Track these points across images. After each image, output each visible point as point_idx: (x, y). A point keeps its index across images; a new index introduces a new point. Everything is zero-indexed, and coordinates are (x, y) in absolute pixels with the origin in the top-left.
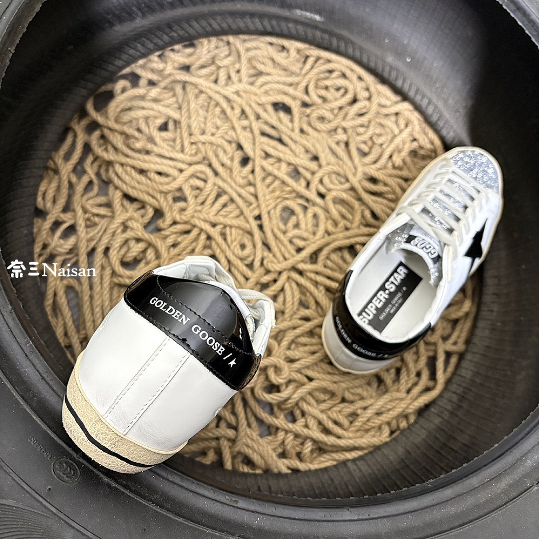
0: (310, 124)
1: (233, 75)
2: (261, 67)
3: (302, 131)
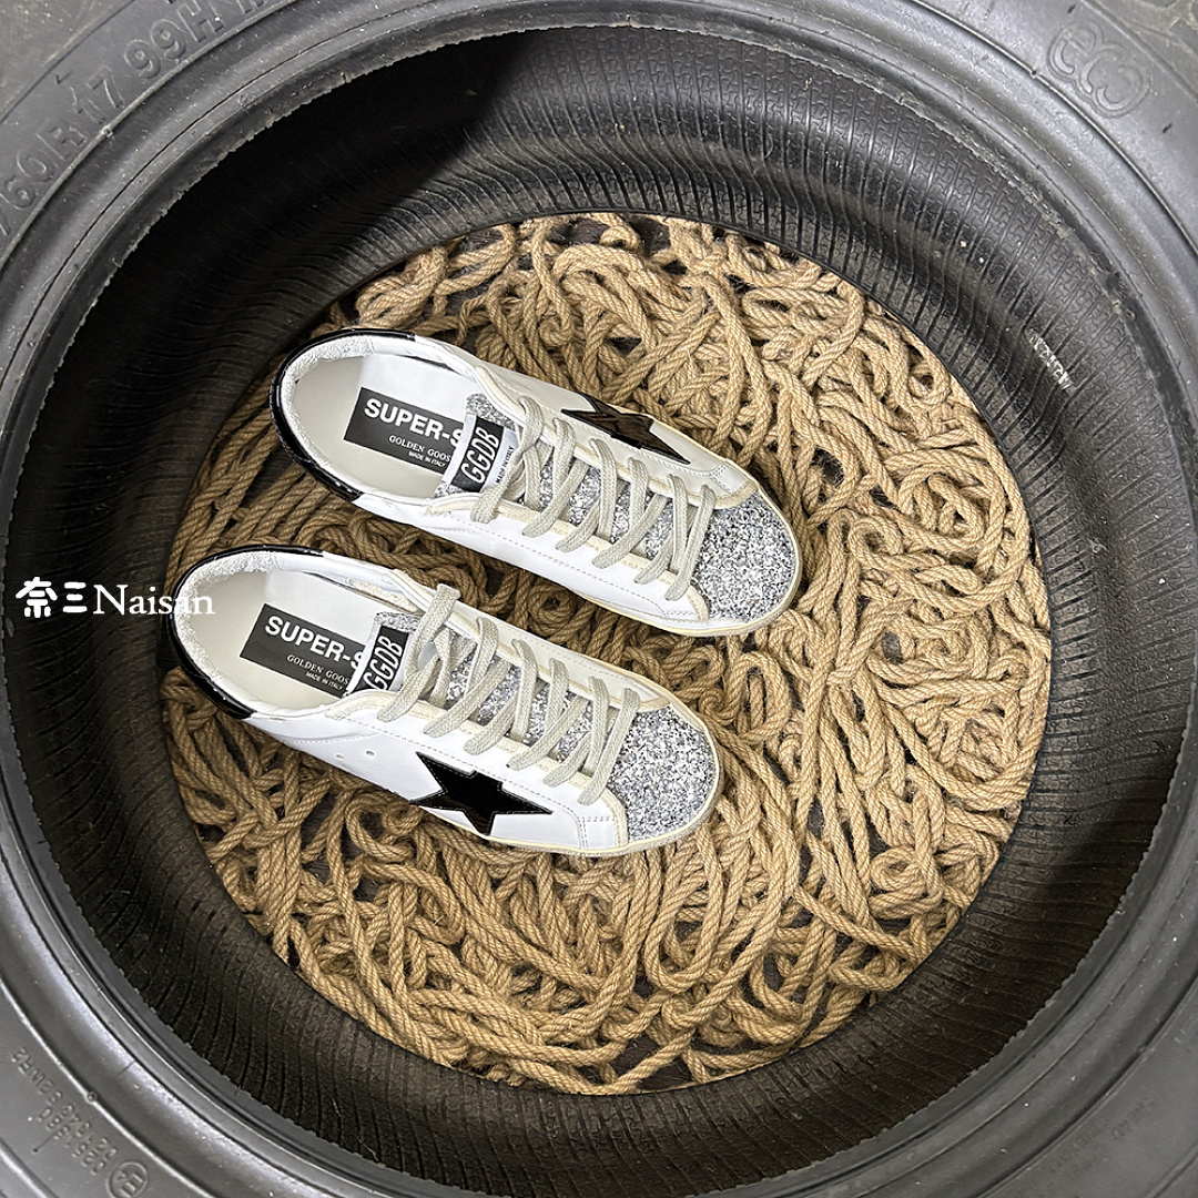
0: (845, 529)
1: (800, 351)
2: (856, 378)
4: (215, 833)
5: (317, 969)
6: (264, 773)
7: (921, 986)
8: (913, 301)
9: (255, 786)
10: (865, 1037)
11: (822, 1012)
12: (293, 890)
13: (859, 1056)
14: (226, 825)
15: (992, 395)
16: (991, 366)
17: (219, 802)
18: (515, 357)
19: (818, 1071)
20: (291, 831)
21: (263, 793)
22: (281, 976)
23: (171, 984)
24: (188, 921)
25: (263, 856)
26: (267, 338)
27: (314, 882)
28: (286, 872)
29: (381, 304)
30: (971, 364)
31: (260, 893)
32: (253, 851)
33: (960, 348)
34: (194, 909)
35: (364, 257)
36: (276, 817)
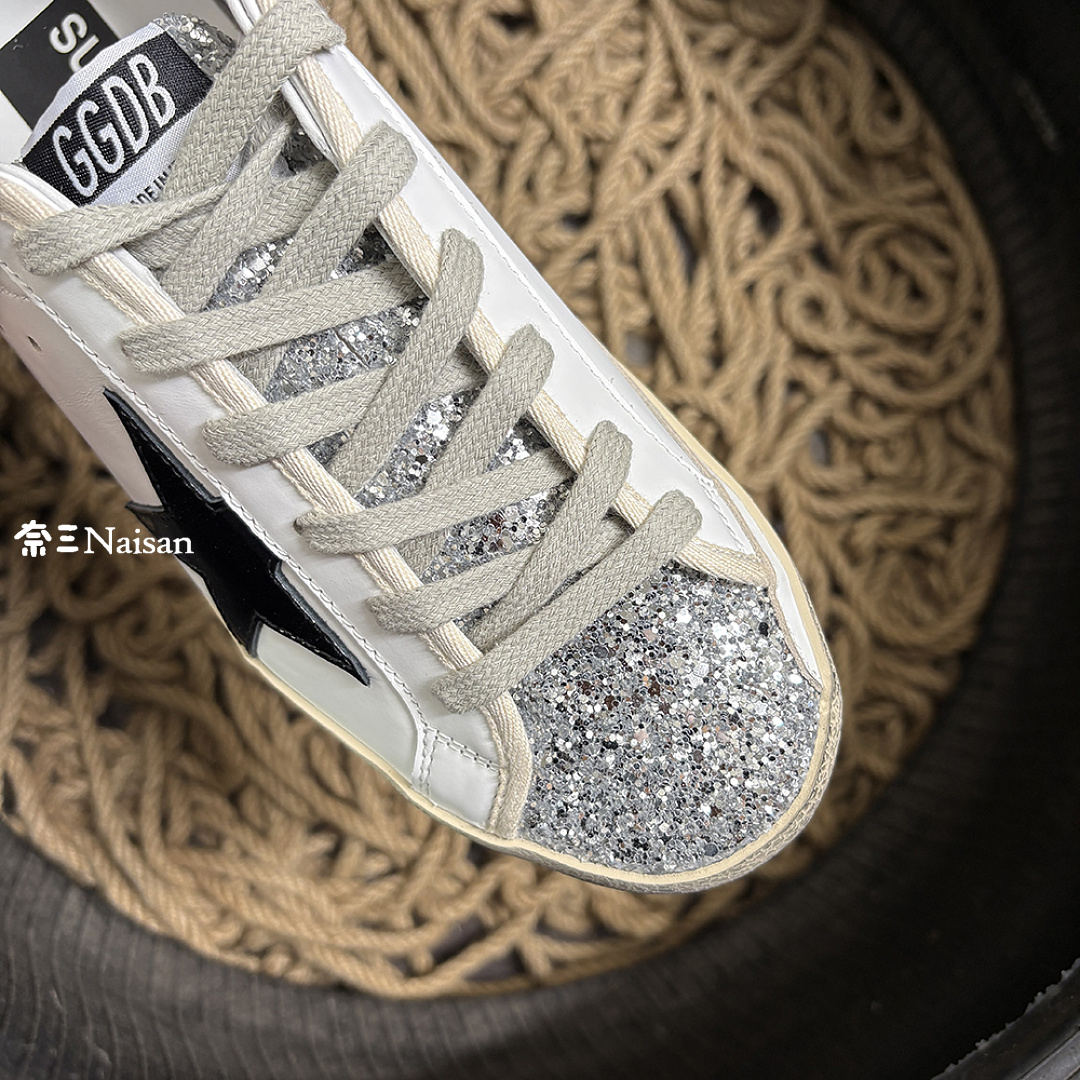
0: (779, 293)
1: (739, 57)
3: (751, 289)
5: (42, 818)
20: (14, 633)
27: (46, 701)
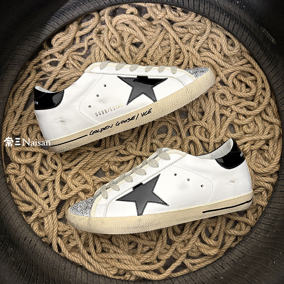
0: (213, 94)
1: (193, 40)
2: (211, 47)
3: (206, 94)
4: (29, 214)
5: (67, 252)
6: (43, 193)
7: (255, 233)
8: (226, 20)
9: (40, 198)
10: (240, 251)
11: (223, 243)
12: (56, 228)
13: (239, 257)
14: (33, 211)
15: (255, 47)
16: (253, 38)
17: (30, 204)
18: (104, 52)
19: (227, 263)
20: (53, 211)
21: (43, 199)
22: (55, 257)
23: (22, 262)
24: (23, 244)
25: (45, 219)
26: (23, 55)
27: (62, 224)
28: (53, 223)
29: (60, 41)
30: (247, 38)
31: (46, 231)
32: (42, 218)
33: (243, 33)
34: (25, 240)
35: (51, 26)
36: (48, 206)
